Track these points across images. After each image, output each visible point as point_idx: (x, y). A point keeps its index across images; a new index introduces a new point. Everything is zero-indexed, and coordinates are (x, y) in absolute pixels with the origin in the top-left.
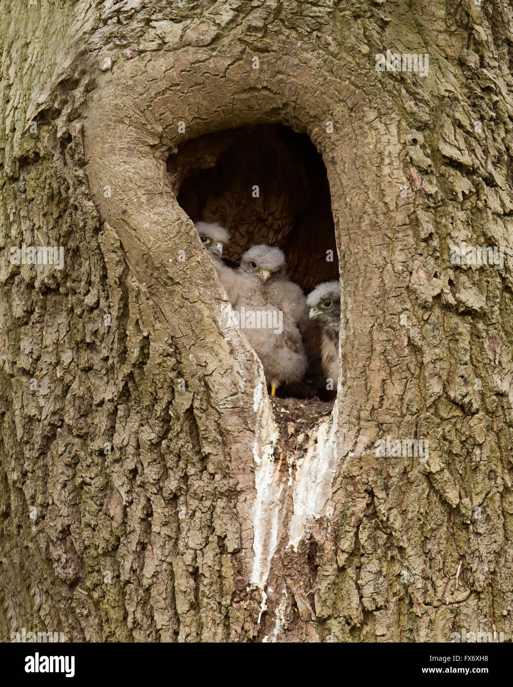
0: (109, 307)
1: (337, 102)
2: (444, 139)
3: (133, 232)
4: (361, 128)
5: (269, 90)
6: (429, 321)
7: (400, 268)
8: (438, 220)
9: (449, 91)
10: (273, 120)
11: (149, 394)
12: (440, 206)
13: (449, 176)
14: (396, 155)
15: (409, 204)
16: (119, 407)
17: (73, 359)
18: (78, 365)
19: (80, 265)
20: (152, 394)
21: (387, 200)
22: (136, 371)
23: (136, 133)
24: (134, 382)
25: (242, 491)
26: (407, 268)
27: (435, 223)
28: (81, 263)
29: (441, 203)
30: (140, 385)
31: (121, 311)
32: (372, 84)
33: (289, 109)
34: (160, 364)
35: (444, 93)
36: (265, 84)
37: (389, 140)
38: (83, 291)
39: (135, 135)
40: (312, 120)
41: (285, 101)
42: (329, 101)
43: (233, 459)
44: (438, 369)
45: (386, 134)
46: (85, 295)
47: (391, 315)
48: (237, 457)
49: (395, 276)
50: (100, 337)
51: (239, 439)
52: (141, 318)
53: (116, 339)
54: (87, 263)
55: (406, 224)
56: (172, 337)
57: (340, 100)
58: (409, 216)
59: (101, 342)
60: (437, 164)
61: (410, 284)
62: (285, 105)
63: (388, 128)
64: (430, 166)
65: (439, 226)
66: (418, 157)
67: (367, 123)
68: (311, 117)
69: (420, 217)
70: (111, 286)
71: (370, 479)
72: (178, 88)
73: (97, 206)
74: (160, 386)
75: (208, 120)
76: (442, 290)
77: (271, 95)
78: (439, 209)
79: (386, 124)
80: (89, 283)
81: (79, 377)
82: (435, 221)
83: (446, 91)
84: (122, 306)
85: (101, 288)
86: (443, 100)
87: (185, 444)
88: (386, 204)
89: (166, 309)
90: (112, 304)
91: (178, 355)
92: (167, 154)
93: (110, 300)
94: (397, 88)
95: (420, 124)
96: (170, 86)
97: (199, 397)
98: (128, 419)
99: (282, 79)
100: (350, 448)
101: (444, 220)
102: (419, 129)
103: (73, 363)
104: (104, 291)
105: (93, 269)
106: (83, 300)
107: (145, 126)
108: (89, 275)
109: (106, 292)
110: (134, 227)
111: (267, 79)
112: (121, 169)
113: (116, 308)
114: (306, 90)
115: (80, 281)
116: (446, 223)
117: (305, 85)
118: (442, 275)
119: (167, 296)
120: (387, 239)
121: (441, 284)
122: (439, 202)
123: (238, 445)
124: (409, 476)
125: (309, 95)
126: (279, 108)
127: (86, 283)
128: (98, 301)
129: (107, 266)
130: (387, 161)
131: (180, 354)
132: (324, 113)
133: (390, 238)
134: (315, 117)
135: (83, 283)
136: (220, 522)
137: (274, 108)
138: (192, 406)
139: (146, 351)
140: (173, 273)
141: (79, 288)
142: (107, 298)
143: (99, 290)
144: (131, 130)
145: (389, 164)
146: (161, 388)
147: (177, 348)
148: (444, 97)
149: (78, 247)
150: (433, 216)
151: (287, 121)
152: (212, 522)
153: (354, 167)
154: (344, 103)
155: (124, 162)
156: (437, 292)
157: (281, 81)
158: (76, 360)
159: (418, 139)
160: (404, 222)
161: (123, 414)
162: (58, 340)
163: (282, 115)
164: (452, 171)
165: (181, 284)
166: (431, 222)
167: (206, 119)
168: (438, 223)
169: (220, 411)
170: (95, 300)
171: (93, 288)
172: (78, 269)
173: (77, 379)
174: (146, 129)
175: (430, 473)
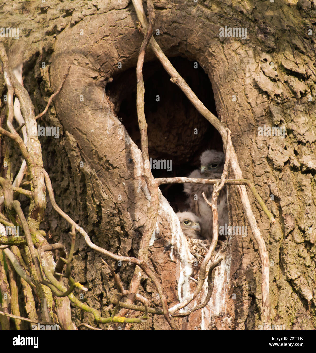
0: (75, 187)
1: (212, 38)
2: (286, 57)
3: (84, 135)
4: (230, 54)
5: (169, 34)
6: (283, 179)
7: (261, 145)
8: (285, 111)
9: (290, 26)
10: (174, 54)
11: (105, 243)
12: (285, 102)
13: (290, 81)
14: (254, 70)
15: (264, 102)
16: (89, 254)
17: (58, 225)
18: (61, 229)
19: (57, 161)
20: (107, 243)
21: (250, 100)
22: (96, 229)
23: (83, 70)
24: (96, 236)
25: (171, 302)
26: (266, 144)
27: (283, 114)
28: (57, 160)
29: (286, 100)
30: (99, 237)
31: (82, 189)
32: (235, 24)
33: (183, 46)
34: (109, 222)
35: (285, 28)
36: (165, 31)
37: (248, 60)
38: (60, 179)
39: (82, 71)
40: (198, 52)
41: (179, 40)
42: (208, 38)
43: (163, 281)
44: (291, 210)
45: (247, 57)
46: (61, 182)
47: (257, 176)
48: (165, 280)
49: (259, 151)
50: (72, 208)
51: (166, 268)
52: (94, 192)
53: (81, 209)
54: (60, 159)
55: (263, 116)
56: (115, 204)
57: (215, 37)
58: (265, 110)
59: (73, 211)
60: (282, 74)
61: (268, 155)
62: (180, 43)
63: (247, 53)
64: (277, 76)
65: (286, 115)
66: (268, 70)
67: (233, 51)
68: (197, 50)
69: (272, 110)
70: (74, 173)
71: (251, 287)
72: (108, 37)
73: (60, 121)
74: (111, 237)
75: (130, 58)
76: (290, 158)
77: (170, 37)
78: (285, 104)
79: (246, 51)
80: (63, 173)
81: (63, 236)
82: (283, 112)
83: (287, 26)
84: (82, 185)
85: (69, 175)
86: (284, 32)
87: (130, 274)
88: (249, 103)
89: (110, 185)
90: (76, 185)
91: (120, 215)
92: (105, 83)
93: (75, 182)
94: (253, 26)
95: (269, 49)
96: (103, 37)
97: (136, 242)
98: (95, 261)
99: (175, 26)
100: (238, 267)
101: (289, 111)
102: (268, 52)
103: (58, 228)
104: (71, 177)
105: (64, 163)
106: (60, 185)
107: (88, 65)
108: (62, 167)
109: (72, 178)
110: (85, 133)
111: (166, 27)
112: (74, 95)
113: (79, 187)
114: (192, 32)
115: (58, 172)
116: (290, 113)
117: (191, 29)
118: (289, 147)
119: (110, 177)
120: (252, 127)
121: (289, 153)
122: (284, 99)
123: (165, 272)
124: (278, 283)
125: (194, 35)
126: (176, 46)
127: (61, 173)
128: (69, 184)
129: (70, 160)
130: (248, 75)
131: (121, 214)
132: (205, 46)
133: (254, 126)
134: (200, 49)
135: (59, 173)
136: (157, 324)
137: (173, 46)
138: (132, 248)
139: (100, 215)
140: (112, 161)
141: (57, 177)
142: (73, 181)
143: (68, 177)
144: (79, 69)
145: (250, 77)
146: (112, 238)
147: (119, 211)
148: (286, 30)
149: (54, 150)
150: (281, 109)
151: (183, 54)
152: (153, 325)
153: (227, 81)
154: (218, 39)
155: (76, 90)
156: (286, 159)
157: (176, 28)
158: (59, 225)
159: (267, 59)
160: (262, 115)
161: (91, 258)
162: (48, 214)
163: (179, 51)
164: (292, 78)
165: (118, 168)
166: (280, 113)
167: (129, 57)
168: (285, 113)
169: (151, 250)
170: (67, 184)
171: (65, 175)
172: (56, 165)
173: (61, 238)
174: (89, 67)
175: (291, 280)
